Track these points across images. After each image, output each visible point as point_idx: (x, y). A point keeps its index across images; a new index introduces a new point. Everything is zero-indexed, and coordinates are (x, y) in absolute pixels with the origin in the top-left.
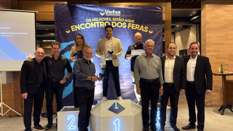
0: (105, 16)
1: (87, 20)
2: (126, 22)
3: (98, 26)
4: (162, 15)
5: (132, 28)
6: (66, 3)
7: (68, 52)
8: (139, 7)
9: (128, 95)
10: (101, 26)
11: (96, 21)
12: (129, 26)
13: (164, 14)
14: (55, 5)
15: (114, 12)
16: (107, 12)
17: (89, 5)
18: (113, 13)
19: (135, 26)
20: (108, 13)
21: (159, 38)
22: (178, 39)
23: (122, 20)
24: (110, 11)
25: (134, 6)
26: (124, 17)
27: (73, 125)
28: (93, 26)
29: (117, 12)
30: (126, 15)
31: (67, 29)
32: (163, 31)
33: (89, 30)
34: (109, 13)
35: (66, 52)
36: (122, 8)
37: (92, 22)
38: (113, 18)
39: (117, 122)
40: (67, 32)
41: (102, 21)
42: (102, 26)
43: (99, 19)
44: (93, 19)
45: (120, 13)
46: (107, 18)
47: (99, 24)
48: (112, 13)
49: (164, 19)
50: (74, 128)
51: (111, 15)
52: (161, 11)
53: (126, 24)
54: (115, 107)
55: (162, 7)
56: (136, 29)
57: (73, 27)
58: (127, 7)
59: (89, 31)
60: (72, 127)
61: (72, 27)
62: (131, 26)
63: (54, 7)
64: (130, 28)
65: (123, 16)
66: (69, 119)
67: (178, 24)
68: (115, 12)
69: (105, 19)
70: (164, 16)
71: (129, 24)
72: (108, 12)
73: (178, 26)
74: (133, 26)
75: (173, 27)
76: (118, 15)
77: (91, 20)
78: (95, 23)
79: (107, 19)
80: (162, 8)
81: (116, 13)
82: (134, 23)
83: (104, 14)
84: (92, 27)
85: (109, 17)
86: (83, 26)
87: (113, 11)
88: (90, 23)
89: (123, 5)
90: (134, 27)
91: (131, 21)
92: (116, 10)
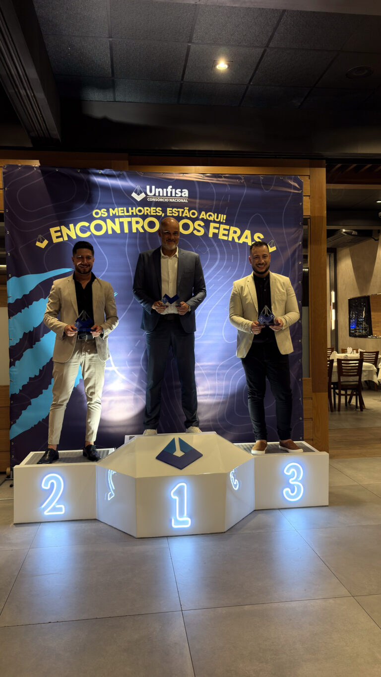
0: (145, 203)
1: (97, 213)
2: (203, 220)
3: (126, 230)
4: (302, 201)
5: (221, 237)
6: (36, 163)
7: (42, 299)
8: (240, 179)
9: (208, 421)
10: (134, 231)
11: (119, 217)
12: (212, 231)
13: (306, 200)
14: (5, 170)
15: (171, 192)
16: (151, 191)
17: (101, 172)
18: (169, 195)
19: (229, 230)
20: (155, 195)
21: (294, 264)
22: (346, 266)
23: (193, 214)
24: (160, 190)
25: (225, 177)
26: (197, 206)
27: (58, 503)
28: (113, 230)
29: (178, 191)
30: (204, 202)
31: (40, 236)
32: (305, 244)
33: (101, 240)
34: (157, 194)
35: (37, 300)
36: (193, 181)
37: (109, 217)
38: (168, 209)
39: (180, 492)
40: (38, 244)
41: (137, 216)
42: (137, 229)
43: (128, 211)
44: (114, 210)
45: (187, 195)
46: (152, 208)
47: (130, 223)
48: (165, 195)
49: (307, 212)
50: (60, 509)
51: (161, 200)
52: (298, 190)
53: (202, 224)
54: (175, 450)
55: (302, 179)
56: (230, 239)
57: (56, 232)
58: (207, 180)
59: (100, 243)
60: (54, 509)
61: (52, 230)
62: (216, 231)
63: (4, 173)
64: (216, 235)
65: (195, 203)
66: (46, 485)
67: (345, 226)
68: (174, 190)
69: (146, 210)
70: (307, 203)
71: (212, 225)
72: (154, 192)
73: (344, 231)
74: (222, 232)
75: (330, 233)
76: (182, 201)
77: (108, 211)
78: (117, 220)
79: (152, 211)
80: (300, 184)
81: (176, 193)
82: (225, 224)
83: (143, 195)
84: (110, 232)
85: (157, 204)
86: (83, 230)
87: (167, 188)
88: (104, 219)
89: (194, 173)
90: (226, 232)
91: (217, 218)
92: (175, 187)
